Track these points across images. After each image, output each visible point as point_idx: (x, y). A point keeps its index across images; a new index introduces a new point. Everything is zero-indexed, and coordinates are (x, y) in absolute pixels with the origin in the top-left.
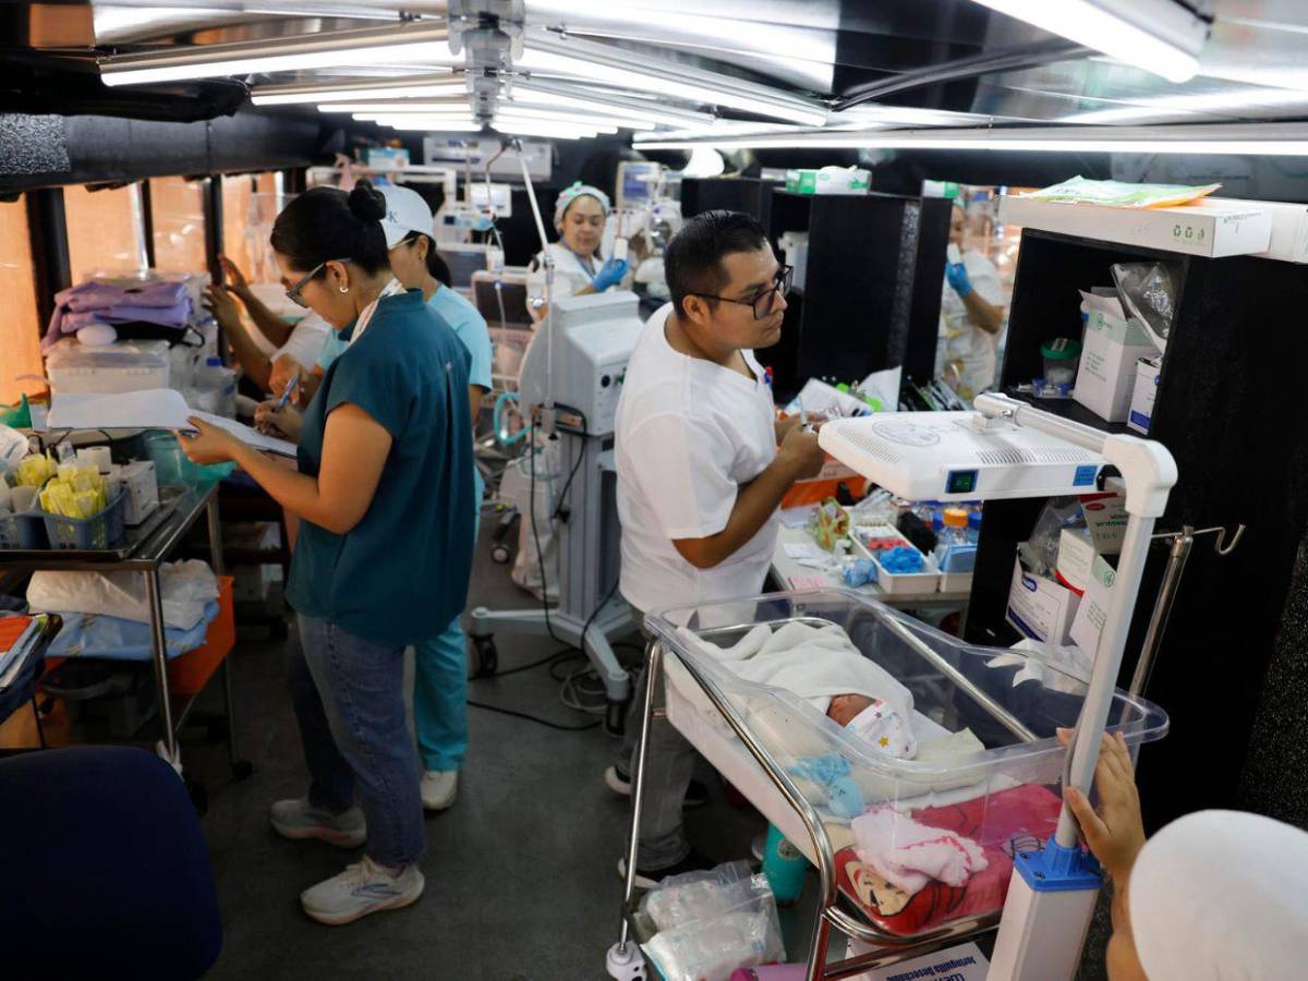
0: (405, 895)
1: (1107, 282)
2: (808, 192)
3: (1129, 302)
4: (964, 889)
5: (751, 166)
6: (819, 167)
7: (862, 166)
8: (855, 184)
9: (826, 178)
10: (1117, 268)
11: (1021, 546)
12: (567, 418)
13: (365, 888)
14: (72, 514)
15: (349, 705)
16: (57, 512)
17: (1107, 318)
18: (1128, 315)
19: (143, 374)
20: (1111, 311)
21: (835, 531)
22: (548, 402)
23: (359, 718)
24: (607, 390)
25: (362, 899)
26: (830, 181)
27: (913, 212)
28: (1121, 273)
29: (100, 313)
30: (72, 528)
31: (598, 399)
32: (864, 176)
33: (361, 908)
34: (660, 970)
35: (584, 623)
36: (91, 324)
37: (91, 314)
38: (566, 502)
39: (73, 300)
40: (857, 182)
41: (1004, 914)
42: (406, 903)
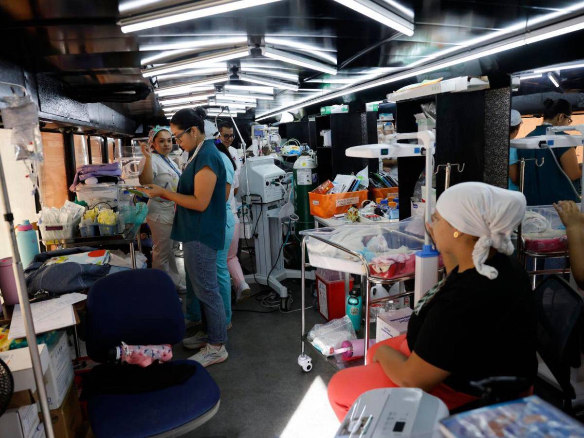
0: (222, 357)
1: (421, 111)
2: (328, 113)
3: (427, 114)
4: (405, 263)
5: (304, 117)
6: (331, 105)
7: (345, 104)
8: (343, 109)
9: (334, 108)
10: (422, 105)
11: (411, 198)
12: (255, 198)
13: (209, 355)
14: (108, 223)
15: (203, 278)
16: (104, 223)
17: (422, 120)
18: (427, 117)
19: (109, 192)
20: (423, 118)
21: (354, 215)
22: (248, 193)
23: (207, 283)
24: (268, 187)
25: (208, 359)
26: (336, 109)
27: (364, 116)
28: (423, 106)
29: (93, 173)
30: (108, 228)
31: (265, 190)
32: (346, 107)
33: (208, 362)
34: (317, 348)
35: (267, 276)
36: (90, 177)
37: (90, 174)
38: (256, 231)
39: (82, 170)
40: (344, 109)
41: (416, 272)
42: (222, 361)
